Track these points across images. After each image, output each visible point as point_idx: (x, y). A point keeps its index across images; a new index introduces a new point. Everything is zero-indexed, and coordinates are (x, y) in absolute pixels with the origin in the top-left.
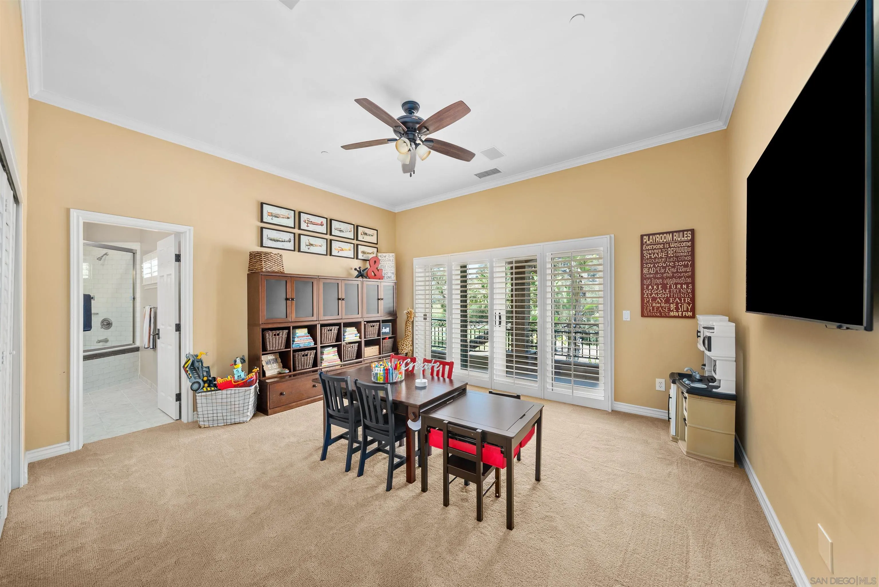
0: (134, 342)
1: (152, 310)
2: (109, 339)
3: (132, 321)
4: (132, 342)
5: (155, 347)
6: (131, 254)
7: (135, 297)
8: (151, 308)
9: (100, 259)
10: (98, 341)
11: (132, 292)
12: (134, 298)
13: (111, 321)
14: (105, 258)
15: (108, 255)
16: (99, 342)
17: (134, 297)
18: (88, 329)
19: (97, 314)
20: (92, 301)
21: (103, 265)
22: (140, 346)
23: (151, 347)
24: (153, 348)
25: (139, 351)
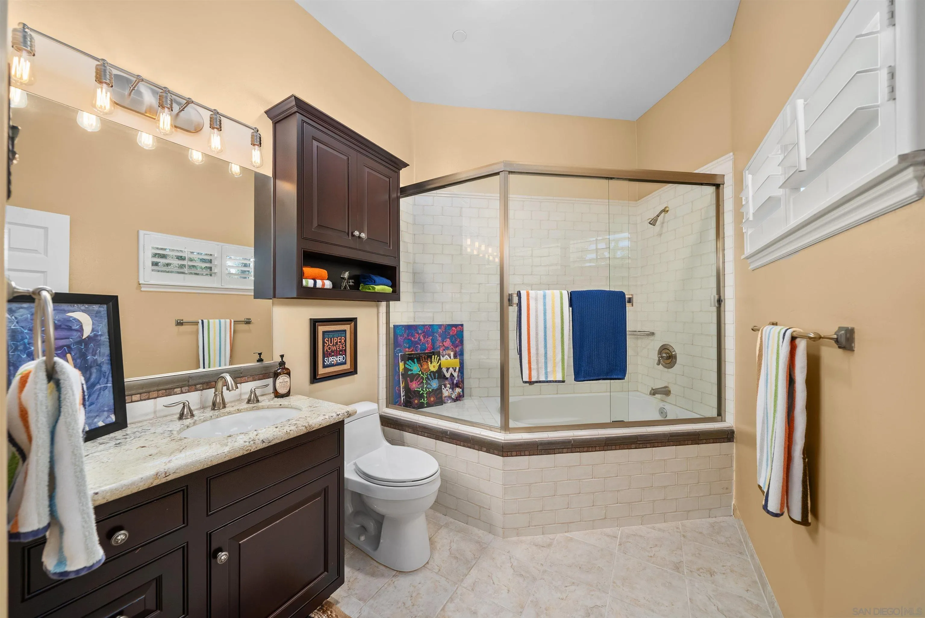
0: (719, 414)
1: (802, 346)
2: (672, 388)
3: (715, 369)
4: (714, 413)
5: (815, 514)
6: (711, 190)
7: (722, 298)
8: (793, 339)
9: (653, 222)
10: (653, 391)
11: (714, 284)
12: (720, 301)
13: (674, 351)
14: (664, 217)
15: (667, 211)
16: (654, 394)
17: (720, 297)
18: (619, 377)
19: (653, 334)
20: (628, 308)
21: (660, 235)
22: (735, 429)
23: (797, 515)
24: (804, 522)
25: (733, 441)
